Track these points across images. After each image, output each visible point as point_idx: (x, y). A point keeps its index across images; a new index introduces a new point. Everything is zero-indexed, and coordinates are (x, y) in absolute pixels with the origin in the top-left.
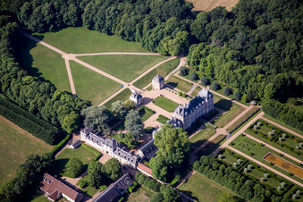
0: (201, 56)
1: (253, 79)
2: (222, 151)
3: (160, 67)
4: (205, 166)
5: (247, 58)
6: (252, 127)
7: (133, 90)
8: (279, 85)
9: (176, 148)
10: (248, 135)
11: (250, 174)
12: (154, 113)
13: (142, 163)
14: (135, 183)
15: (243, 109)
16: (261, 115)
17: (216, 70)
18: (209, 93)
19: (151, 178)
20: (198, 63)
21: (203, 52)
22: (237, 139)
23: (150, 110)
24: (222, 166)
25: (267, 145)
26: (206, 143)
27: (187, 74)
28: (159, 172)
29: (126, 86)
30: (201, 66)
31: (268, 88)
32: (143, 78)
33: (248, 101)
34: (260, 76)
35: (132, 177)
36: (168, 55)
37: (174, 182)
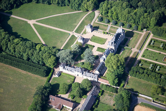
0: (108, 9)
1: (142, 17)
2: (140, 62)
3: (86, 19)
4: (136, 72)
5: (133, 5)
6: (150, 44)
7: (76, 35)
8: (158, 18)
9: (119, 66)
10: (149, 49)
11: (159, 71)
12: (94, 46)
13: (100, 77)
14: (101, 91)
15: (141, 35)
16: (151, 36)
17: (119, 15)
18: (123, 30)
19: (110, 86)
20: (107, 13)
21: (109, 6)
22: (144, 53)
23: (91, 45)
24: (145, 71)
25: (162, 53)
26: (129, 59)
27: (103, 20)
28: (114, 82)
29: (71, 33)
30: (109, 14)
31: (153, 21)
32: (79, 27)
33: (142, 30)
34: (146, 14)
35: (98, 87)
36: (87, 11)
37: (122, 85)
